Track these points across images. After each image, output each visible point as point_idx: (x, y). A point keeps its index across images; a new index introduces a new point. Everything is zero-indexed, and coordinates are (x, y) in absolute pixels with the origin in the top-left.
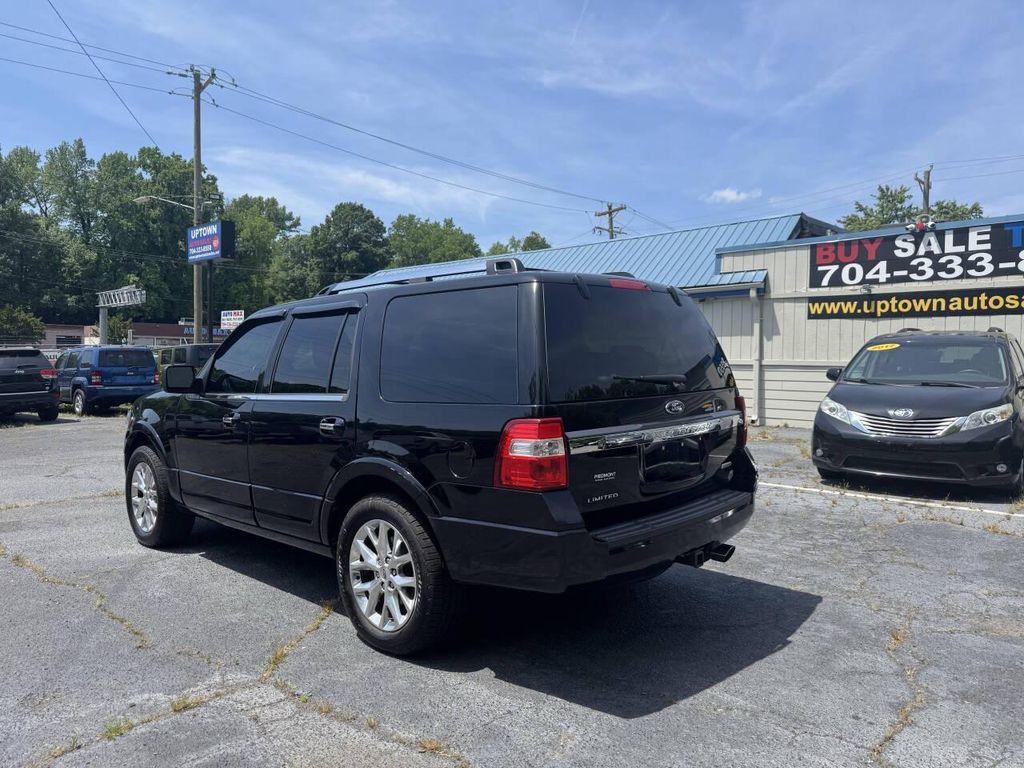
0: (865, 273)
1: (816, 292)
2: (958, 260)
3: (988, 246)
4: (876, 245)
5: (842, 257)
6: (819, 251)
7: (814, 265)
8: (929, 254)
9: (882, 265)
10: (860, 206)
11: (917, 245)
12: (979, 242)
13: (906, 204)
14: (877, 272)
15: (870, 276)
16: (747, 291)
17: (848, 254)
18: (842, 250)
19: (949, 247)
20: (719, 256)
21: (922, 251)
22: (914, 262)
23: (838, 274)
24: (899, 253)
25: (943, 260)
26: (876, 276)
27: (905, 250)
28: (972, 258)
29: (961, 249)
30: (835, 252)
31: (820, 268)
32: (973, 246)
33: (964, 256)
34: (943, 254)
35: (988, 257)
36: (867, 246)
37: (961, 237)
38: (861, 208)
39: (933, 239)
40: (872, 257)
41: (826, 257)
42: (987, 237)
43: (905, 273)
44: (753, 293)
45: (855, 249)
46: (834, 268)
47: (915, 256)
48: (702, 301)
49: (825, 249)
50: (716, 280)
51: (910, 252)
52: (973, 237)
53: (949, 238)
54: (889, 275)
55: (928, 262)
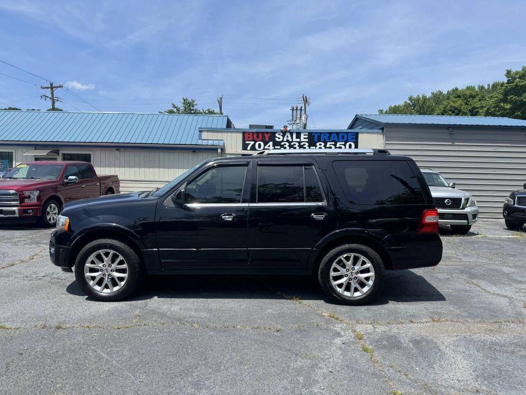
0: (265, 146)
1: (245, 152)
2: (297, 144)
3: (307, 140)
4: (269, 135)
5: (255, 138)
6: (246, 134)
7: (244, 141)
8: (288, 141)
9: (271, 143)
10: (174, 105)
11: (283, 136)
12: (304, 138)
13: (194, 108)
14: (269, 146)
15: (266, 147)
16: (217, 149)
17: (258, 137)
18: (255, 135)
19: (295, 139)
20: (201, 131)
21: (285, 139)
22: (283, 143)
23: (254, 145)
24: (277, 139)
25: (292, 144)
26: (268, 148)
27: (279, 138)
28: (302, 144)
29: (298, 140)
30: (253, 136)
31: (247, 142)
32: (302, 139)
33: (299, 143)
34: (293, 142)
35: (307, 144)
36: (265, 135)
37: (298, 136)
38: (174, 107)
39: (289, 135)
40: (267, 140)
41: (249, 138)
42: (307, 137)
43: (279, 147)
44: (219, 150)
45: (260, 136)
46: (252, 143)
47: (283, 141)
48: (194, 152)
49: (249, 134)
50: (200, 142)
51: (281, 140)
52: (302, 136)
53: (294, 135)
54: (273, 148)
55: (287, 144)
